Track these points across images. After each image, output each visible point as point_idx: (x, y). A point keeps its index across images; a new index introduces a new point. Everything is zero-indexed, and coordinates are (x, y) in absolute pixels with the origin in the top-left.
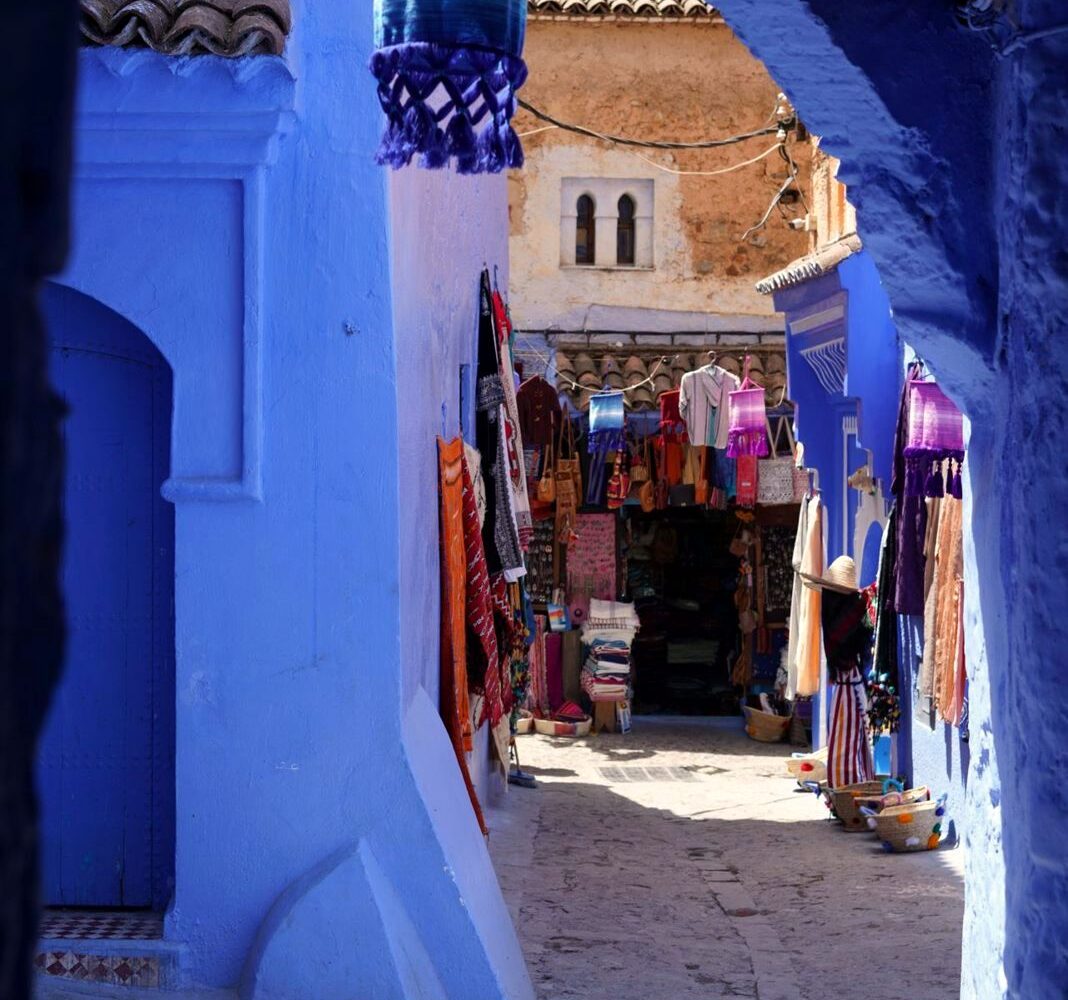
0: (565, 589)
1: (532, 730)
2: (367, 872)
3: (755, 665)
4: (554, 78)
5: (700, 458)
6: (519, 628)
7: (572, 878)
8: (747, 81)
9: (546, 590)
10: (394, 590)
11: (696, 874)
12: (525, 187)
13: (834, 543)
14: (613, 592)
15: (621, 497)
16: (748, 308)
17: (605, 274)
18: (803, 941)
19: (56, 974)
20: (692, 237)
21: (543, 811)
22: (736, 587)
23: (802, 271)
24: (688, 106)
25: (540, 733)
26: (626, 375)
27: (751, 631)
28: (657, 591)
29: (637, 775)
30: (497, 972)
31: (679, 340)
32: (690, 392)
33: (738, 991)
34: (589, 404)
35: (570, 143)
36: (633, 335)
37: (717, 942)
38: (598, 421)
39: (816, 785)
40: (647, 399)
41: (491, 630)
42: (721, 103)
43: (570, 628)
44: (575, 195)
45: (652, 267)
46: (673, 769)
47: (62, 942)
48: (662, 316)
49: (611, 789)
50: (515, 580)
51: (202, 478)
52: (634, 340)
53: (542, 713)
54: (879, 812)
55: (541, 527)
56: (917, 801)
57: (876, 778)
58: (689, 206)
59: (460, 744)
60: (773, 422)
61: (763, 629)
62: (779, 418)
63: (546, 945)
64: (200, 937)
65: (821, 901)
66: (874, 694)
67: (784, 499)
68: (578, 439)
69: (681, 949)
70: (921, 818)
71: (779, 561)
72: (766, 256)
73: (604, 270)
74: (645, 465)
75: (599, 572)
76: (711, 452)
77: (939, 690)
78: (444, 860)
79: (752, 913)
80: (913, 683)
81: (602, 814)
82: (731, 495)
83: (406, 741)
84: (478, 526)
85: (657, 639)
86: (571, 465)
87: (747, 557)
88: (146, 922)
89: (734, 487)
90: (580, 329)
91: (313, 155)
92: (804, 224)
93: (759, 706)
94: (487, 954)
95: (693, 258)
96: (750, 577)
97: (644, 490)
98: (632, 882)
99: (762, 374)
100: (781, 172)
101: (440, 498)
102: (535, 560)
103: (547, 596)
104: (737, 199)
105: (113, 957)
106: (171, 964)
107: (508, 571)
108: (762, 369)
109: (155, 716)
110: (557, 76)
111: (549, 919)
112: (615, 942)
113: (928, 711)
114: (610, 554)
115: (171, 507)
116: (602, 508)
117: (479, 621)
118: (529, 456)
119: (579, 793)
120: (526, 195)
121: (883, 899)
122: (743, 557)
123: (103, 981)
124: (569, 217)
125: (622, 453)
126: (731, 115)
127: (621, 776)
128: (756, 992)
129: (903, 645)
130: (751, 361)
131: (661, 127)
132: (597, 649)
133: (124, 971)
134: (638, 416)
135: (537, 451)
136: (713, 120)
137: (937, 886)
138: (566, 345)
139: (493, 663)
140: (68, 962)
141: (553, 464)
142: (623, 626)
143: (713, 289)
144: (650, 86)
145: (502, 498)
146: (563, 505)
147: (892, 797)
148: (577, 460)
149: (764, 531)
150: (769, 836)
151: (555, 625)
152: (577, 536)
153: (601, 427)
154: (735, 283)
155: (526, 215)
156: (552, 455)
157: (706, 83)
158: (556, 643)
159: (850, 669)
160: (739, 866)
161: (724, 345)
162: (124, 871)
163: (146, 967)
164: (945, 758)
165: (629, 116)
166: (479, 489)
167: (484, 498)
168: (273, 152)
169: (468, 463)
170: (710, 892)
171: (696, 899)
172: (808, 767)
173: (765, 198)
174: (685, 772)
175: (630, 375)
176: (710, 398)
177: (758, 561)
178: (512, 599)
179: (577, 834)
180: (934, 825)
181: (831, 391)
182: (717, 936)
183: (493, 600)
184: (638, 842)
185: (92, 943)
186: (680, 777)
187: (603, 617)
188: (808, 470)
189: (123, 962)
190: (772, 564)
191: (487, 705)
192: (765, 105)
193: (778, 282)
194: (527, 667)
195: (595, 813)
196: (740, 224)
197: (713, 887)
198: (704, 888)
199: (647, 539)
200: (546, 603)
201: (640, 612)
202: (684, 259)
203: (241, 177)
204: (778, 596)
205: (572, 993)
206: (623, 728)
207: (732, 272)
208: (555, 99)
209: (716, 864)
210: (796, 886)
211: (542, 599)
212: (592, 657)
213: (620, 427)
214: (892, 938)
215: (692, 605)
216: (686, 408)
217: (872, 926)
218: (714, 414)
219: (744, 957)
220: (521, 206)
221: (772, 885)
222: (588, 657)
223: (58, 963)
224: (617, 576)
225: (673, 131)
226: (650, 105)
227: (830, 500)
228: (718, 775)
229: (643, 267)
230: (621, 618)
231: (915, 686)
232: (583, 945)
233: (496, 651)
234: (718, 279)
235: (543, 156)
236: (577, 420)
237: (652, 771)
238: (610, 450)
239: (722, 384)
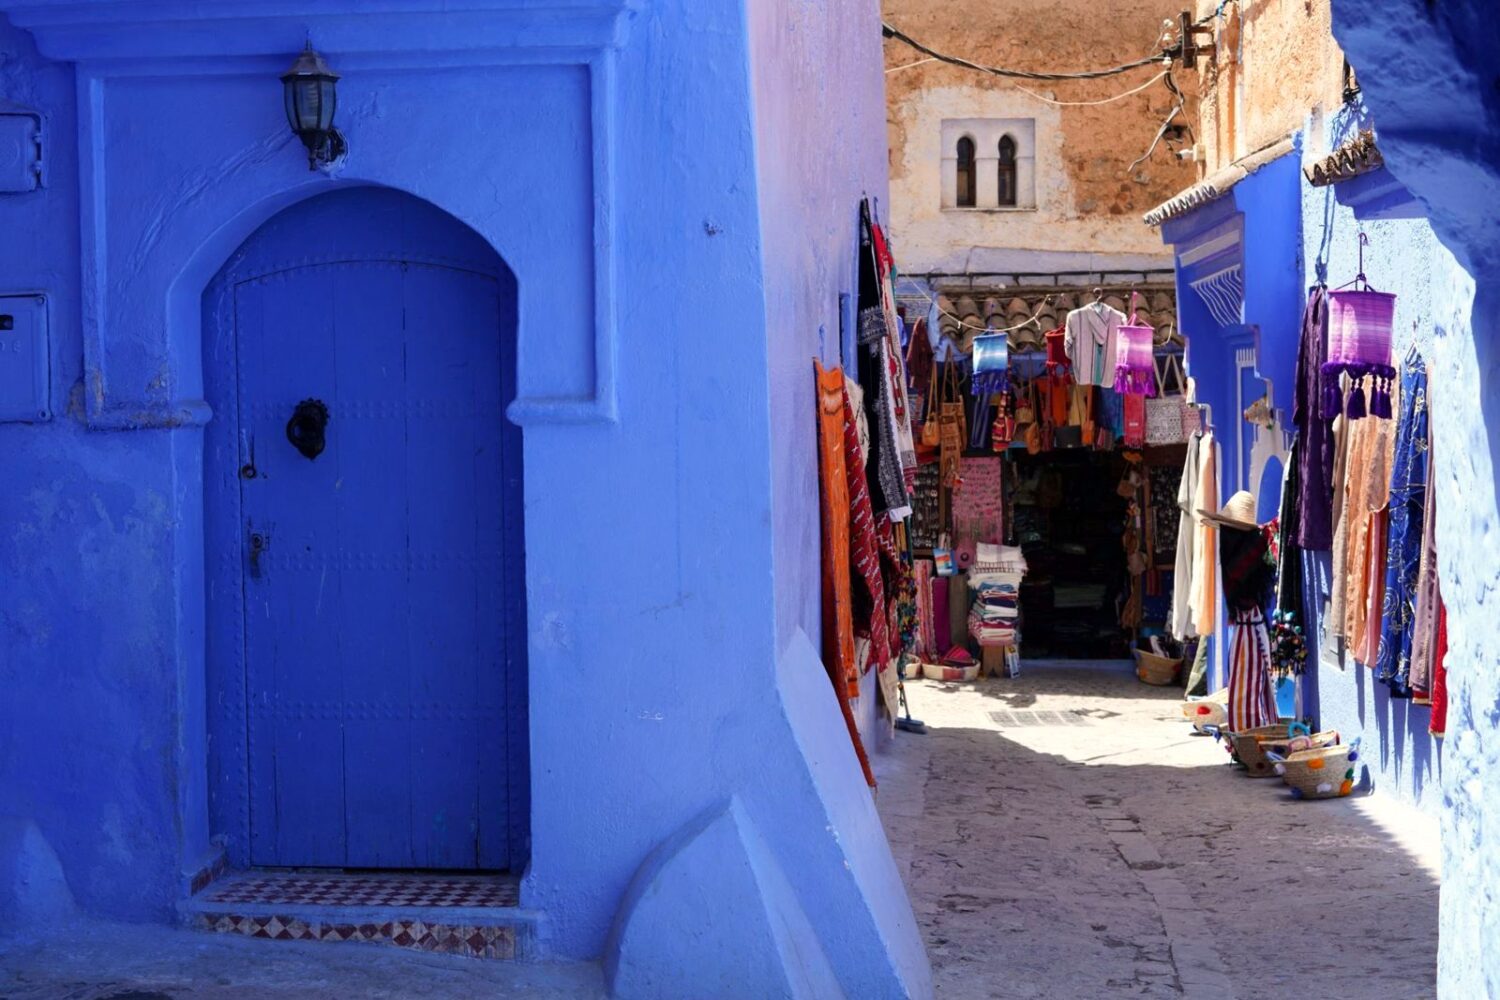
0: (951, 533)
1: (920, 675)
2: (741, 833)
3: (1145, 608)
4: (931, 19)
5: (1086, 399)
6: (906, 570)
7: (965, 829)
8: (1128, 16)
9: (932, 535)
10: (766, 519)
11: (1095, 823)
12: (904, 130)
13: (1228, 480)
14: (999, 536)
15: (1007, 439)
16: (1133, 246)
17: (987, 215)
18: (1217, 898)
19: (404, 945)
20: (1075, 176)
21: (933, 757)
22: (1124, 529)
23: (1194, 195)
24: (1069, 44)
25: (928, 678)
26: (1009, 317)
27: (1140, 573)
28: (1042, 535)
29: (1028, 720)
30: (887, 943)
31: (1063, 280)
32: (1076, 331)
33: (1151, 956)
34: (972, 346)
35: (949, 84)
36: (1016, 276)
37: (1123, 898)
38: (982, 362)
39: (1215, 729)
40: (1031, 340)
41: (876, 571)
42: (1102, 39)
43: (957, 572)
44: (956, 135)
45: (1034, 208)
46: (1063, 713)
47: (409, 910)
48: (1045, 257)
49: (1003, 735)
50: (901, 520)
51: (551, 398)
52: (1017, 282)
53: (930, 659)
54: (1286, 757)
55: (926, 472)
56: (1326, 746)
57: (1279, 721)
58: (1071, 145)
59: (844, 691)
60: (1161, 361)
61: (1153, 572)
62: (1166, 357)
63: (940, 904)
64: (559, 905)
65: (1231, 852)
66: (1279, 635)
67: (1172, 439)
68: (962, 382)
69: (1085, 907)
70: (1333, 763)
71: (1168, 502)
72: (1150, 193)
73: (986, 212)
74: (1030, 407)
75: (986, 515)
76: (1097, 391)
77: (1350, 628)
78: (826, 818)
79: (1159, 866)
80: (1319, 621)
81: (994, 761)
82: (1118, 436)
83: (782, 686)
84: (861, 462)
85: (1043, 583)
86: (955, 409)
87: (1135, 498)
88: (504, 886)
89: (1121, 428)
90: (962, 272)
91: (667, 34)
92: (1192, 155)
93: (1150, 649)
94: (876, 922)
95: (1075, 197)
96: (1138, 519)
97: (1029, 432)
98: (1028, 832)
99: (1149, 312)
100: (1165, 107)
101: (819, 426)
102: (920, 505)
103: (933, 540)
104: (1120, 135)
105: (465, 926)
106: (528, 934)
107: (893, 510)
108: (1147, 307)
109: (509, 662)
110: (934, 17)
111: (942, 874)
112: (1015, 900)
113: (1336, 651)
114: (996, 498)
115: (519, 430)
116: (987, 451)
117: (864, 562)
118: (913, 400)
119: (969, 739)
120: (906, 139)
121: (1299, 851)
122: (1131, 499)
123: (454, 953)
124: (948, 159)
125: (1007, 395)
126: (1113, 51)
127: (1011, 721)
128: (1171, 956)
129: (1308, 583)
130: (1137, 300)
131: (1041, 65)
132: (984, 593)
133: (477, 942)
134: (1022, 358)
135: (920, 395)
136: (1094, 56)
137: (1355, 837)
138: (947, 289)
139: (879, 605)
140: (417, 931)
141: (937, 408)
142: (1011, 570)
143: (1097, 228)
144: (1030, 23)
145: (885, 434)
146: (947, 449)
147: (1299, 741)
148: (961, 404)
149: (1152, 473)
150: (1169, 782)
151: (942, 570)
152: (962, 480)
153: (987, 367)
154: (1120, 221)
155: (906, 158)
156: (936, 399)
157: (1086, 20)
158: (943, 590)
159: (1250, 609)
160: (1139, 814)
161: (1109, 285)
162: (479, 830)
163: (501, 938)
164: (1356, 700)
165: (1008, 56)
166: (862, 426)
167: (868, 435)
168: (622, 31)
169: (850, 397)
170: (1112, 842)
171: (1097, 850)
172: (1204, 710)
173: (1149, 135)
174: (1077, 716)
175: (1014, 316)
176: (1096, 334)
177: (1147, 503)
178: (898, 541)
179: (969, 782)
180: (1346, 770)
181: (1223, 323)
182: (1123, 892)
183: (878, 540)
184: (1034, 790)
185: (444, 911)
186: (1071, 721)
187: (991, 561)
188: (1200, 405)
189: (476, 932)
190: (1160, 506)
191: (874, 650)
192: (1146, 40)
193: (1168, 210)
194: (914, 611)
195: (986, 759)
196: (1123, 162)
197: (1116, 838)
198: (1105, 839)
199: (1032, 484)
200: (932, 548)
201: (1027, 556)
202: (1066, 199)
203: (588, 62)
204: (1168, 537)
205: (970, 960)
206: (1012, 672)
207: (1115, 211)
208: (933, 41)
209: (1115, 813)
210: (1202, 836)
211: (928, 544)
212: (979, 602)
213: (1004, 367)
214: (1315, 894)
215: (1078, 549)
216: (1072, 347)
217: (1290, 881)
218: (1100, 352)
219: (1154, 916)
220: (900, 149)
221: (1177, 835)
222: (974, 601)
223: (406, 933)
224: (1003, 520)
225: (1054, 69)
226: (1029, 43)
227: (1224, 436)
228: (1110, 719)
229: (1025, 208)
230: (1008, 562)
231: (1321, 626)
232: (980, 904)
233: (882, 592)
234: (1102, 218)
235: (922, 98)
236: (960, 362)
237: (1043, 715)
238: (995, 391)
239: (1108, 321)
